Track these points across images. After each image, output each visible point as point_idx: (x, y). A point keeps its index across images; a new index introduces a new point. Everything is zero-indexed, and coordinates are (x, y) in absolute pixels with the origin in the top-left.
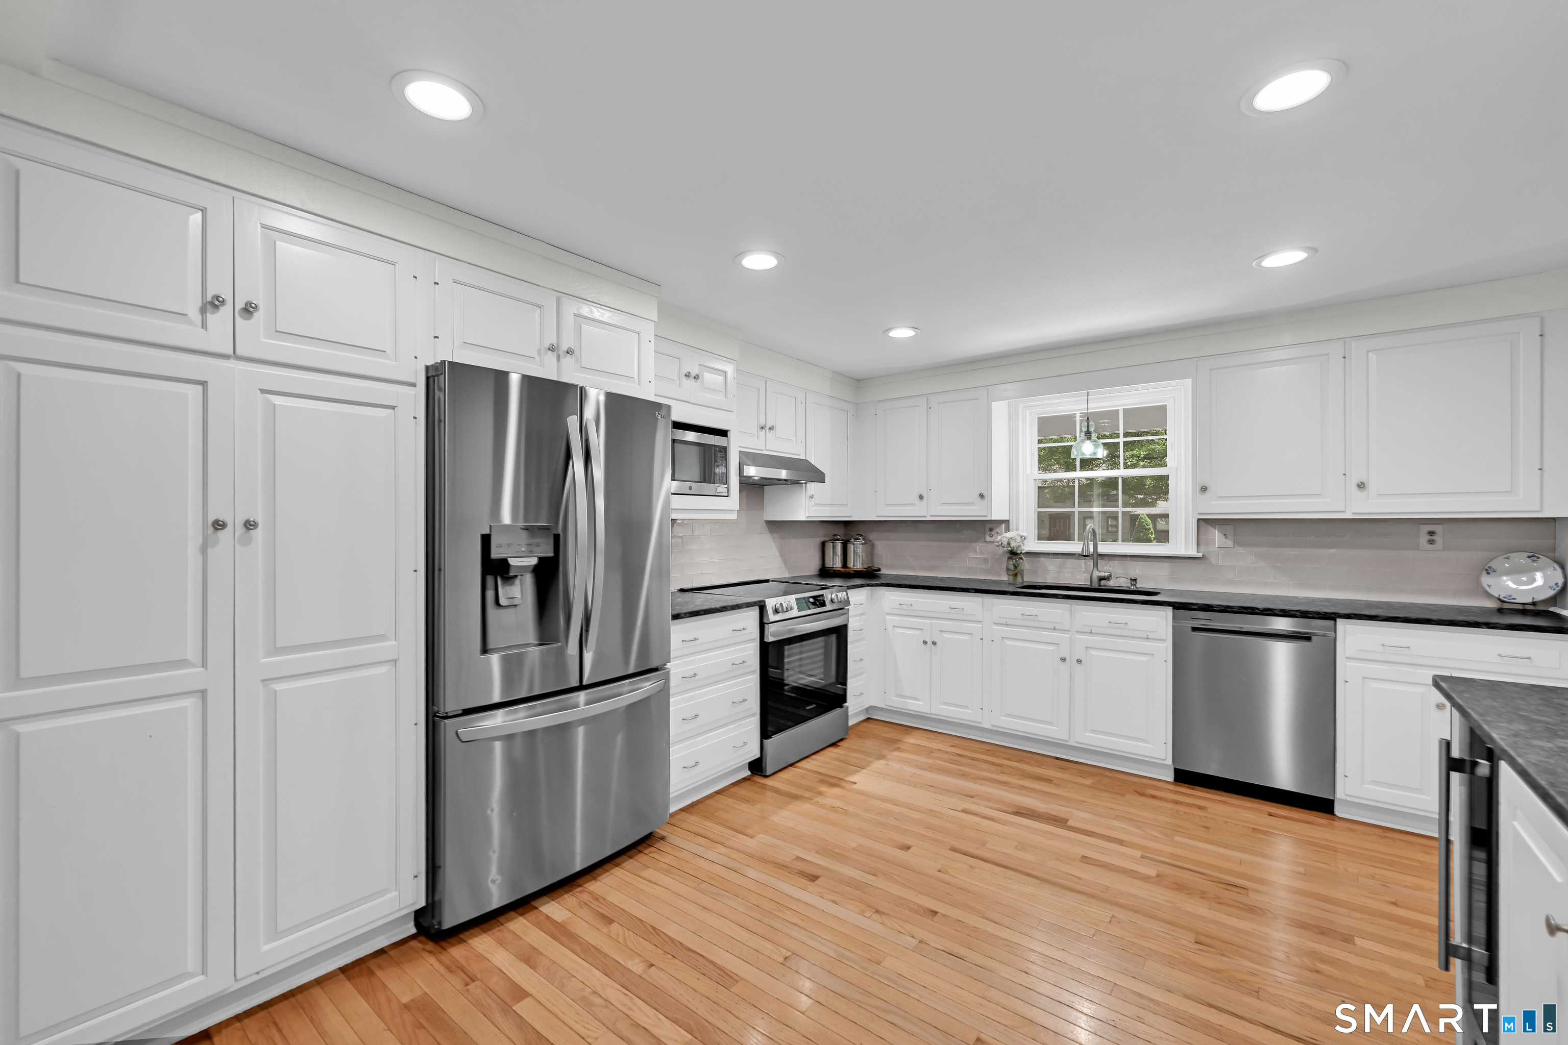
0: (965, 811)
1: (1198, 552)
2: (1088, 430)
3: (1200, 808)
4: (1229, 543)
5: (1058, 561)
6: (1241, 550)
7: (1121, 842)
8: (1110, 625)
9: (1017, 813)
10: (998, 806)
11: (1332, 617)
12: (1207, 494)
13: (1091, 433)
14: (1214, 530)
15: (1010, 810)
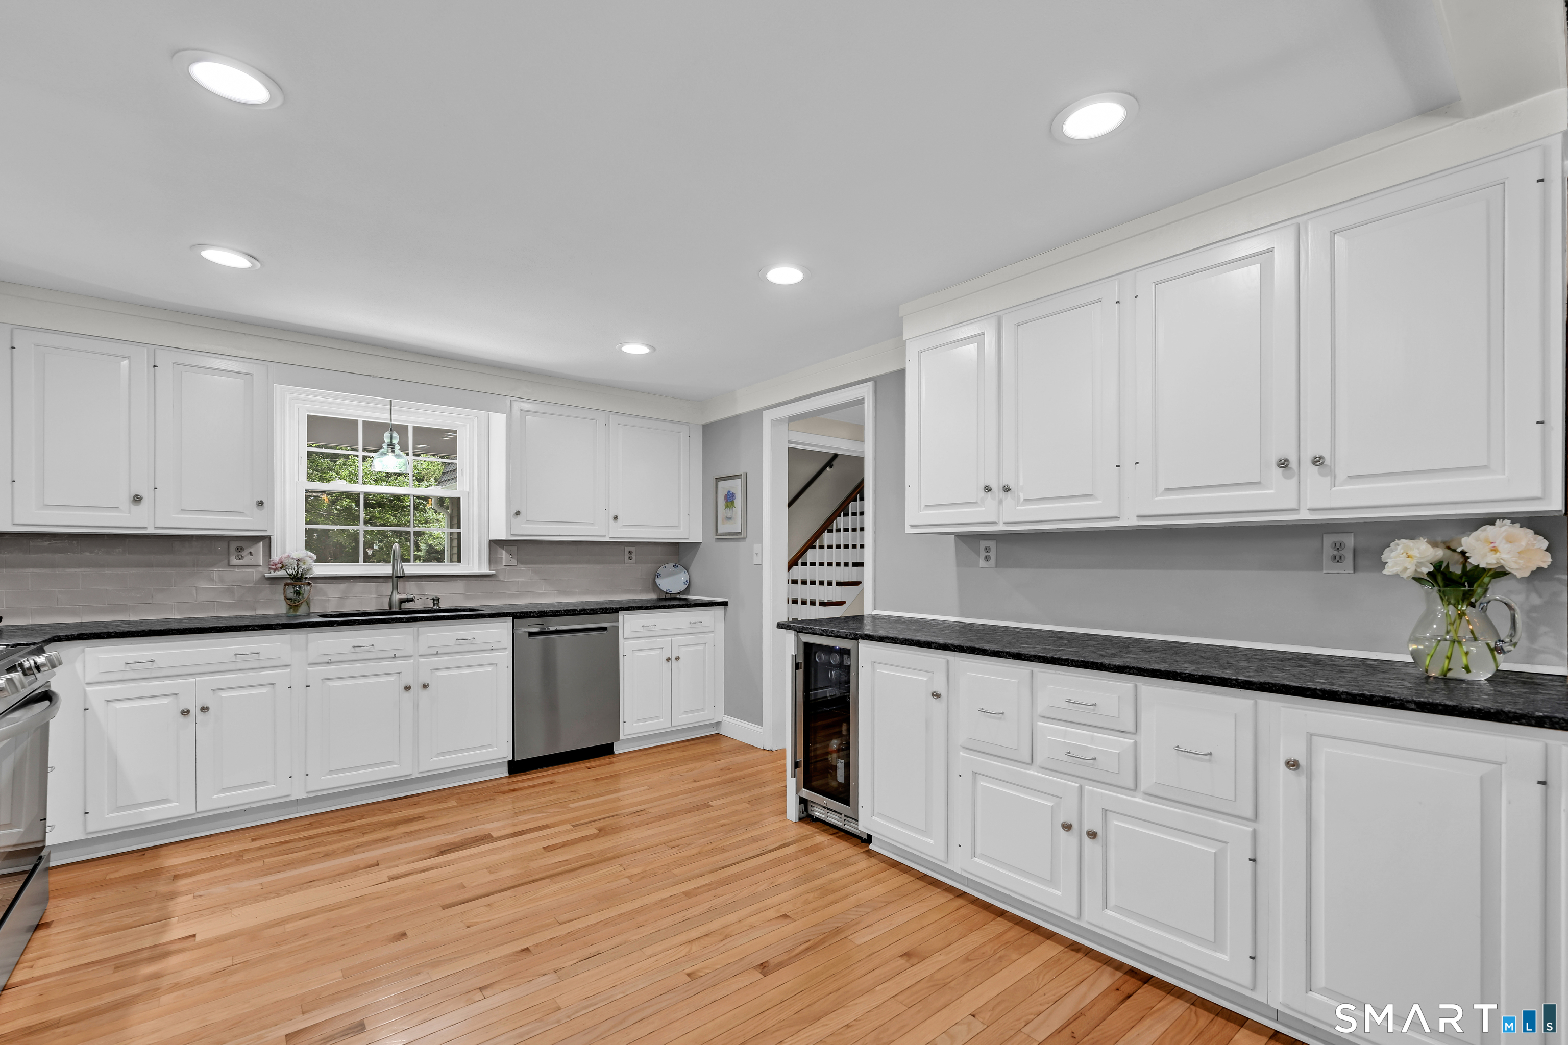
0: (392, 879)
1: (490, 570)
2: (391, 442)
3: (551, 782)
4: (514, 562)
5: (343, 586)
6: (522, 567)
7: (546, 827)
8: (458, 642)
9: (442, 853)
10: (416, 857)
11: (614, 610)
12: (519, 517)
13: (394, 446)
14: (502, 550)
15: (434, 853)
